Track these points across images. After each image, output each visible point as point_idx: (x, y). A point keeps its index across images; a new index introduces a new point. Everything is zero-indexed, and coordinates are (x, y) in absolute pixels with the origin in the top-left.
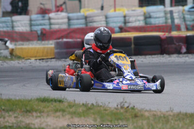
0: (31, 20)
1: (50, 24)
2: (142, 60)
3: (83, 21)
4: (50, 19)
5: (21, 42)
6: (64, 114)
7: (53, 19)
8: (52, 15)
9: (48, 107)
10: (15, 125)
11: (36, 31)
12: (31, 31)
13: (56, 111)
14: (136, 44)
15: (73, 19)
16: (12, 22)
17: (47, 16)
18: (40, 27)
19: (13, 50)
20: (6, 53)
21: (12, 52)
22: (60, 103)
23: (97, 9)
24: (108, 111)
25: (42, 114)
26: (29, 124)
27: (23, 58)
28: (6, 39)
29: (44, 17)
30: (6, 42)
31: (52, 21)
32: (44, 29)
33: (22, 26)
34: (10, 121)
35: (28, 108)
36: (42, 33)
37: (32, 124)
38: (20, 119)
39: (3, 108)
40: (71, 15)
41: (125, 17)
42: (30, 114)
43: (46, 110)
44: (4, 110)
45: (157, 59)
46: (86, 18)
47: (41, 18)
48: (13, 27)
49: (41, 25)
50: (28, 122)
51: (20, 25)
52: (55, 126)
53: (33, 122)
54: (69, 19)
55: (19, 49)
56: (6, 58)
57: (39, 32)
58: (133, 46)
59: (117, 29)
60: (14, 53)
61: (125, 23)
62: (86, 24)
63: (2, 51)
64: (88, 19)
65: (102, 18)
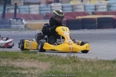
0: (40, 8)
1: (51, 10)
2: (101, 31)
3: (71, 8)
4: (51, 7)
6: (35, 60)
7: (53, 7)
8: (52, 5)
9: (27, 56)
10: (5, 66)
11: (43, 14)
12: (40, 14)
13: (31, 58)
15: (65, 7)
16: (29, 8)
17: (49, 5)
18: (45, 12)
19: (26, 25)
20: (22, 26)
22: (35, 54)
23: (80, 1)
24: (60, 59)
25: (23, 60)
26: (14, 65)
27: (32, 30)
28: (22, 18)
29: (47, 6)
30: (22, 20)
31: (53, 8)
32: (48, 13)
33: (34, 11)
34: (4, 64)
35: (16, 57)
36: (46, 15)
37: (15, 65)
38: (10, 62)
39: (2, 56)
40: (64, 5)
41: (95, 6)
42: (16, 60)
43: (26, 58)
44: (2, 57)
45: (110, 31)
46: (72, 6)
47: (46, 6)
48: (29, 11)
49: (46, 10)
50: (13, 64)
51: (33, 10)
52: (28, 66)
53: (16, 64)
54: (63, 7)
55: (30, 24)
56: (22, 29)
57: (45, 15)
58: (97, 23)
59: (91, 13)
60: (27, 27)
61: (96, 9)
62: (73, 10)
63: (20, 25)
64: (74, 7)
65: (82, 7)
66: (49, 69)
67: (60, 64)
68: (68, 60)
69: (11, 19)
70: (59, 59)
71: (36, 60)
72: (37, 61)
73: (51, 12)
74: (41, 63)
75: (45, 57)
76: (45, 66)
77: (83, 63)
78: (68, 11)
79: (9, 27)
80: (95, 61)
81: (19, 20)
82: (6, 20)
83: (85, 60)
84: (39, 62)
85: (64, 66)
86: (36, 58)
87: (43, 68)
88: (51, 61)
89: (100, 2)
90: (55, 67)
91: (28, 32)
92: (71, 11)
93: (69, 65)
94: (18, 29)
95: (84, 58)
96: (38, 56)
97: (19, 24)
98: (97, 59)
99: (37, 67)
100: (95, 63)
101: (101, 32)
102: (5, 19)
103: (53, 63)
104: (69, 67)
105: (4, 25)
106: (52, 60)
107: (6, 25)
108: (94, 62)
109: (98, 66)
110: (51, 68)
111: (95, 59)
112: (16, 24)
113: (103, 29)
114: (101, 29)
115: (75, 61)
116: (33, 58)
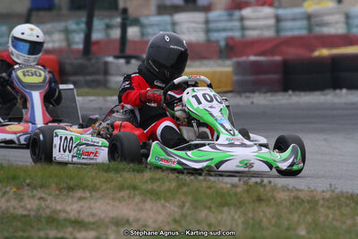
1: (243, 28)
3: (304, 23)
18: (224, 35)
32: (232, 38)
40: (281, 12)
47: (225, 18)
62: (310, 28)
65: (340, 18)
66: (168, 223)
67: (210, 208)
68: (236, 194)
70: (209, 191)
71: (137, 192)
72: (138, 199)
73: (243, 36)
74: (148, 205)
75: (167, 184)
76: (160, 214)
77: (284, 203)
78: (296, 33)
79: (103, 85)
80: (323, 199)
81: (133, 61)
82: (93, 61)
83: (292, 194)
84: (144, 201)
85: (222, 213)
86: (135, 188)
87: (150, 222)
88: (183, 198)
90: (188, 218)
92: (304, 32)
93: (236, 212)
95: (290, 187)
96: (146, 182)
98: (333, 191)
99: (131, 219)
100: (322, 206)
102: (90, 60)
103: (187, 205)
104: (236, 217)
106: (185, 194)
107: (93, 78)
108: (321, 202)
109: (331, 216)
110: (175, 221)
111: (327, 191)
115: (259, 199)
116: (128, 188)
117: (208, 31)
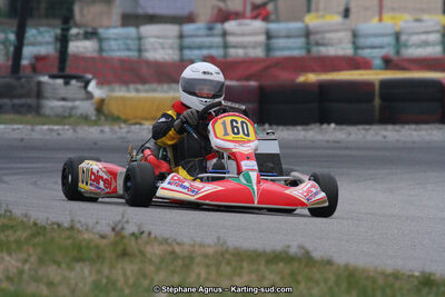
0: (181, 36)
1: (226, 46)
3: (301, 41)
4: (225, 34)
5: (154, 86)
7: (233, 34)
8: (231, 25)
12: (182, 60)
14: (384, 98)
15: (278, 37)
16: (140, 38)
17: (219, 27)
19: (102, 101)
20: (86, 107)
21: (100, 107)
27: (125, 121)
28: (90, 76)
29: (211, 29)
30: (87, 83)
31: (231, 39)
32: (211, 58)
41: (397, 35)
46: (307, 33)
47: (203, 32)
48: (140, 50)
54: (269, 35)
56: (85, 119)
58: (377, 102)
59: (378, 62)
60: (105, 109)
62: (309, 51)
63: (77, 103)
64: (312, 38)
65: (346, 36)
69: (45, 79)
73: (225, 55)
78: (287, 53)
79: (36, 110)
81: (73, 82)
82: (23, 80)
89: (418, 20)
91: (102, 131)
94: (70, 116)
97: (74, 100)
101: (385, 137)
102: (19, 78)
105: (16, 101)
107: (22, 101)
112: (64, 99)
113: (397, 127)
114: (390, 127)
117: (182, 48)
